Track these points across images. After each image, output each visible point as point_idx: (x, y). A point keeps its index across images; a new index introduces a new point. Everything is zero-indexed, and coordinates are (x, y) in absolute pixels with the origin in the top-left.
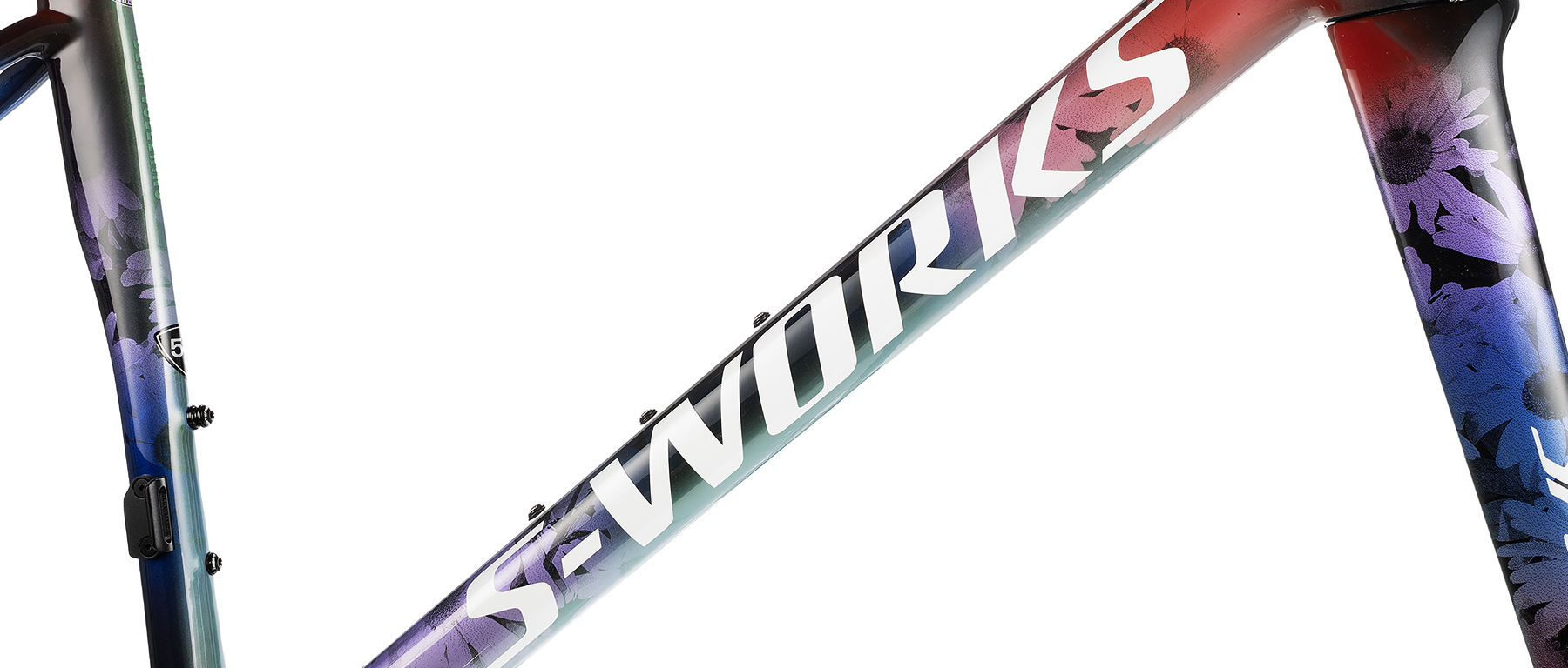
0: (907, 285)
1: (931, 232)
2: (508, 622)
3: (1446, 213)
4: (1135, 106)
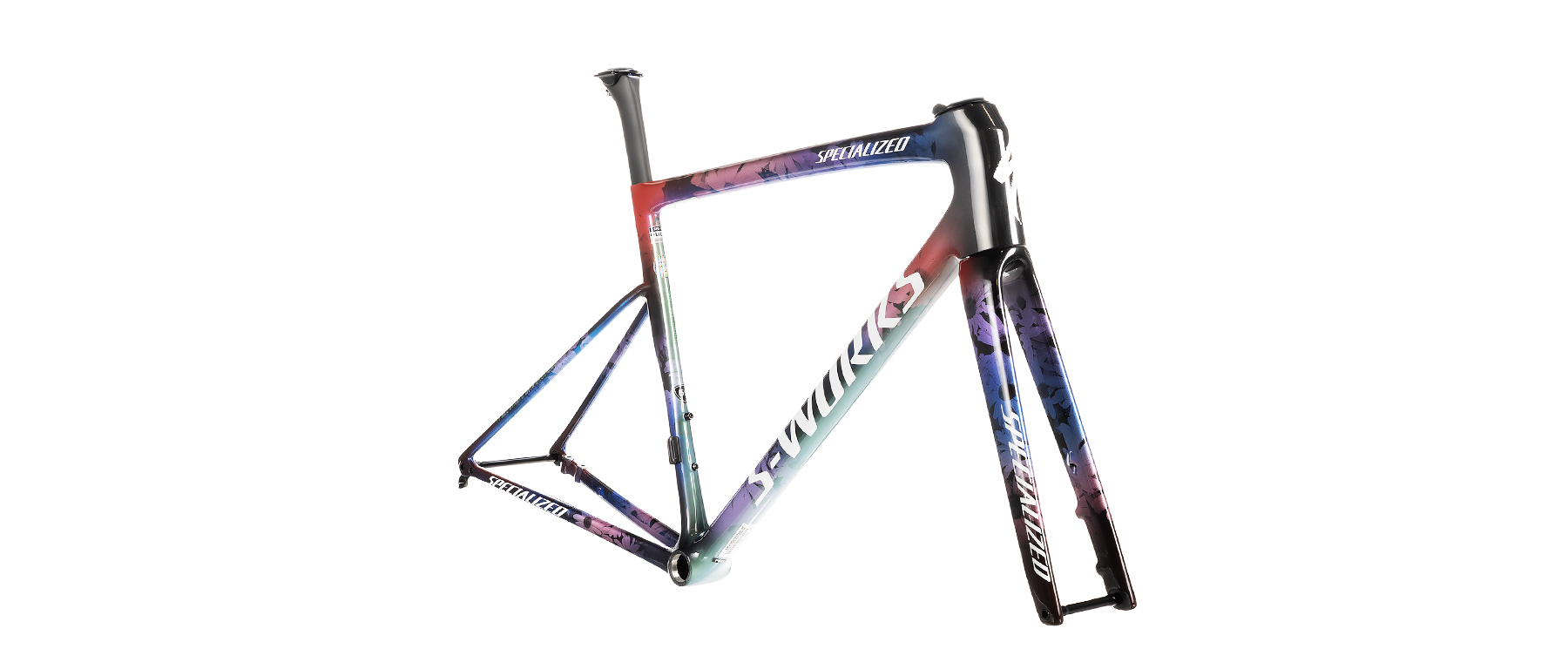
0: (852, 361)
2: (759, 486)
3: (979, 328)
4: (908, 294)
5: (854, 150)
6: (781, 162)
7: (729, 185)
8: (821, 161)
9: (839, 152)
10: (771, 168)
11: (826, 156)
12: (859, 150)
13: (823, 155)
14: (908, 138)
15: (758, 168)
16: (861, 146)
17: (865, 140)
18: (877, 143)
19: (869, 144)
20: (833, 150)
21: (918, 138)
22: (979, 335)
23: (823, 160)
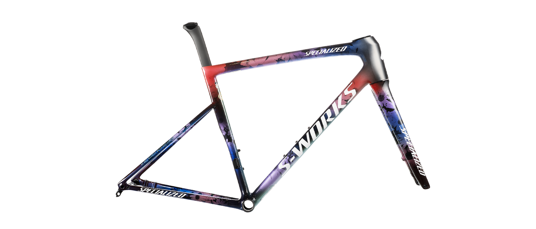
0: (327, 121)
1: (329, 113)
2: (285, 169)
3: (386, 104)
4: (350, 96)
5: (322, 51)
6: (288, 56)
7: (260, 65)
8: (306, 55)
9: (315, 52)
10: (283, 58)
11: (309, 54)
12: (325, 51)
13: (308, 53)
14: (346, 47)
15: (277, 58)
16: (325, 50)
17: (327, 48)
18: (333, 49)
19: (329, 49)
20: (312, 52)
21: (351, 47)
22: (386, 106)
23: (307, 55)
